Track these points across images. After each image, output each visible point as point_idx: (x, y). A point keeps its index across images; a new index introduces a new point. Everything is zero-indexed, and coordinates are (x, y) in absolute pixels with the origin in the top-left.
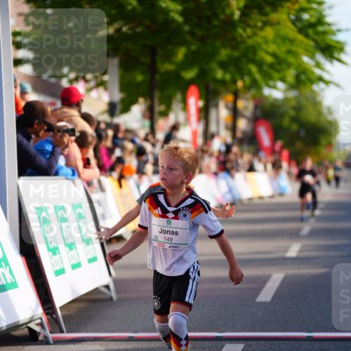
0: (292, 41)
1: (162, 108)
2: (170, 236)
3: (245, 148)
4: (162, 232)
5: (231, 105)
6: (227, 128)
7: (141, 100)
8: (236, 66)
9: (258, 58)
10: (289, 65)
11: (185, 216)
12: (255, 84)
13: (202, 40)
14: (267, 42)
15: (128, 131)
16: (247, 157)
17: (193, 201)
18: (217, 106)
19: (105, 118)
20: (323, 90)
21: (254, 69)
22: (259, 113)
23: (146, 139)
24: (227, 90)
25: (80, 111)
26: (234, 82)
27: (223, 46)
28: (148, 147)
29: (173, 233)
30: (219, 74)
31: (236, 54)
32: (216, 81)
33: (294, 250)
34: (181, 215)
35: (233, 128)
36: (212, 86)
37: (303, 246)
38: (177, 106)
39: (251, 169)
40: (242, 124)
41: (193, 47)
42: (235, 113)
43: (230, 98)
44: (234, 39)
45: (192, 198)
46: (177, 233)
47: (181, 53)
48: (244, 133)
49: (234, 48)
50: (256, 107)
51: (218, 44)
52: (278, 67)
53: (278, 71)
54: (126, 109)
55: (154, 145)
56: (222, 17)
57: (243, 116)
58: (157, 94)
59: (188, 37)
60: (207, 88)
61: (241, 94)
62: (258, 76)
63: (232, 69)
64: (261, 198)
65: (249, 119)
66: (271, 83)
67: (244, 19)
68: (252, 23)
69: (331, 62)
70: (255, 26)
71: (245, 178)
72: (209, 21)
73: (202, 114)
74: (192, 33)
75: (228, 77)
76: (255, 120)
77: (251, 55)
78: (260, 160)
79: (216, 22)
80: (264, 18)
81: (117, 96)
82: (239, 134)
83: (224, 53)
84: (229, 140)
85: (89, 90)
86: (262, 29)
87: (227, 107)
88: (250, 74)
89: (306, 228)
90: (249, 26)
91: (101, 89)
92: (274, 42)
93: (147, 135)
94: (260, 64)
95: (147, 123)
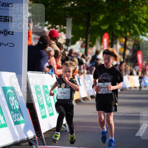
1: (91, 43)
3: (129, 63)
5: (123, 43)
7: (81, 39)
8: (127, 24)
9: (138, 21)
12: (136, 33)
15: (75, 53)
18: (116, 44)
21: (136, 26)
24: (122, 36)
26: (126, 32)
27: (122, 14)
30: (119, 28)
32: (117, 31)
35: (124, 54)
36: (115, 34)
38: (98, 43)
39: (131, 74)
40: (128, 52)
42: (125, 47)
43: (124, 40)
47: (101, 17)
48: (128, 56)
49: (127, 16)
50: (134, 45)
54: (74, 43)
58: (89, 36)
59: (106, 10)
60: (113, 34)
61: (128, 38)
62: (138, 30)
64: (135, 87)
66: (144, 33)
70: (139, 5)
71: (128, 78)
72: (117, 2)
77: (135, 20)
78: (135, 70)
81: (70, 36)
82: (126, 57)
83: (122, 18)
84: (122, 60)
86: (142, 6)
87: (121, 44)
90: (136, 5)
92: (146, 14)
94: (139, 24)
95: (83, 50)
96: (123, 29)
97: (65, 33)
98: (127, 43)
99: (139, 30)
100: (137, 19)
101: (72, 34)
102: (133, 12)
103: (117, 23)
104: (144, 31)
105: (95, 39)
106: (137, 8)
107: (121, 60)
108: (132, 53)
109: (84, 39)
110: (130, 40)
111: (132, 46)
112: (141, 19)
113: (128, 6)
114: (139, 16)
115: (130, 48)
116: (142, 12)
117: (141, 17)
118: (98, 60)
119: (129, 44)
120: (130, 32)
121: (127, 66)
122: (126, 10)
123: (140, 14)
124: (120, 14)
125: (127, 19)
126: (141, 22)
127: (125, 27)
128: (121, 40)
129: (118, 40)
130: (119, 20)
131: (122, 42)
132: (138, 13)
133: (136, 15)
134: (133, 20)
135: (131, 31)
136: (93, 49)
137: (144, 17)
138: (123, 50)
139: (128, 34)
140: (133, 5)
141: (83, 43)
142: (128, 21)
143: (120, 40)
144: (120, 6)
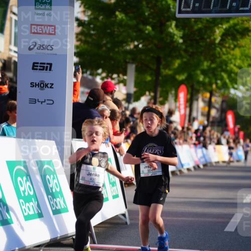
1: (161, 99)
3: (216, 128)
5: (207, 99)
6: (203, 114)
7: (147, 93)
8: (212, 73)
9: (228, 68)
12: (225, 86)
13: (192, 55)
18: (197, 100)
21: (225, 76)
22: (225, 105)
24: (206, 90)
26: (210, 84)
27: (206, 59)
30: (201, 78)
32: (199, 82)
35: (208, 115)
36: (196, 86)
38: (171, 98)
39: (219, 143)
40: (214, 112)
41: (185, 60)
42: (210, 105)
43: (208, 95)
47: (177, 63)
48: (214, 118)
49: (213, 62)
50: (223, 102)
51: (202, 58)
54: (137, 99)
57: (214, 107)
58: (159, 89)
59: (182, 53)
60: (192, 87)
61: (214, 93)
62: (227, 81)
63: (210, 75)
65: (218, 110)
66: (236, 86)
67: (221, 42)
68: (227, 45)
71: (215, 149)
72: (198, 42)
76: (223, 111)
77: (224, 67)
78: (224, 138)
80: (235, 43)
81: (133, 90)
82: (211, 119)
83: (205, 65)
84: (206, 123)
86: (233, 49)
87: (204, 101)
88: (222, 79)
90: (225, 47)
91: (121, 85)
92: (240, 59)
94: (230, 73)
96: (207, 80)
97: (125, 85)
98: (213, 99)
99: (230, 81)
100: (226, 65)
101: (136, 86)
102: (220, 57)
103: (199, 72)
104: (236, 83)
105: (167, 94)
106: (227, 51)
107: (204, 124)
108: (219, 113)
109: (152, 94)
110: (217, 94)
111: (220, 103)
112: (232, 66)
113: (215, 49)
114: (229, 62)
115: (217, 106)
116: (234, 57)
117: (231, 63)
118: (171, 122)
119: (215, 101)
120: (216, 84)
121: (213, 132)
122: (211, 53)
123: (230, 60)
125: (213, 66)
126: (233, 71)
127: (209, 78)
128: (205, 95)
129: (200, 96)
130: (202, 68)
131: (206, 97)
132: (228, 58)
133: (224, 61)
134: (221, 67)
135: (219, 82)
136: (164, 108)
137: (237, 64)
138: (207, 109)
139: (214, 86)
140: (220, 46)
141: (150, 100)
142: (214, 69)
143: (202, 95)
144: (203, 49)
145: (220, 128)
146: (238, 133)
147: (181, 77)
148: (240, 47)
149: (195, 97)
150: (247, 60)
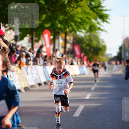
0: (88, 13)
1: (37, 39)
2: (60, 84)
3: (70, 55)
4: (57, 83)
5: (64, 38)
6: (62, 47)
7: (28, 35)
8: (66, 23)
9: (74, 20)
10: (87, 23)
11: (63, 77)
12: (73, 30)
13: (53, 12)
14: (78, 14)
15: (22, 47)
16: (70, 59)
17: (65, 73)
18: (58, 38)
19: (13, 42)
20: (100, 33)
22: (75, 42)
23: (30, 51)
24: (62, 32)
25: (3, 39)
27: (61, 14)
28: (31, 54)
29: (60, 83)
30: (59, 26)
31: (66, 18)
32: (58, 28)
33: (88, 96)
34: (62, 77)
35: (65, 47)
36: (56, 31)
37: (92, 95)
39: (72, 64)
40: (68, 46)
41: (49, 15)
42: (66, 41)
43: (64, 35)
44: (65, 12)
45: (64, 72)
46: (61, 83)
47: (44, 17)
48: (69, 49)
49: (65, 15)
50: (74, 39)
52: (83, 23)
53: (82, 25)
54: (22, 39)
55: (33, 53)
56: (60, 3)
57: (69, 43)
58: (34, 33)
59: (47, 10)
60: (54, 31)
61: (68, 34)
63: (64, 24)
64: (75, 75)
65: (71, 44)
66: (80, 30)
67: (69, 4)
68: (72, 5)
69: (103, 22)
70: (74, 7)
71: (69, 67)
72: (55, 4)
73: (52, 42)
74: (48, 9)
75: (62, 27)
76: (74, 44)
77: (72, 18)
78: (75, 61)
79: (58, 5)
80: (77, 4)
81: (18, 33)
82: (67, 50)
83: (61, 17)
85: (7, 31)
86: (76, 8)
87: (62, 39)
88: (71, 26)
89: (93, 88)
90: (71, 7)
91: (12, 30)
92: (81, 14)
93: (30, 49)
94: (75, 22)
95: (30, 44)
97: (13, 30)
98: (68, 38)
99: (76, 27)
101: (20, 31)
103: (57, 22)
104: (80, 28)
105: (40, 35)
106: (72, 9)
108: (72, 46)
112: (76, 18)
114: (75, 16)
115: (71, 42)
122: (64, 11)
123: (75, 14)
124: (59, 14)
130: (59, 19)
133: (72, 15)
134: (70, 19)
135: (70, 28)
140: (69, 7)
142: (67, 20)
144: (58, 8)
145: (72, 55)
146: (83, 58)
147: (47, 25)
148: (80, 6)
149: (56, 37)
150: (85, 15)
